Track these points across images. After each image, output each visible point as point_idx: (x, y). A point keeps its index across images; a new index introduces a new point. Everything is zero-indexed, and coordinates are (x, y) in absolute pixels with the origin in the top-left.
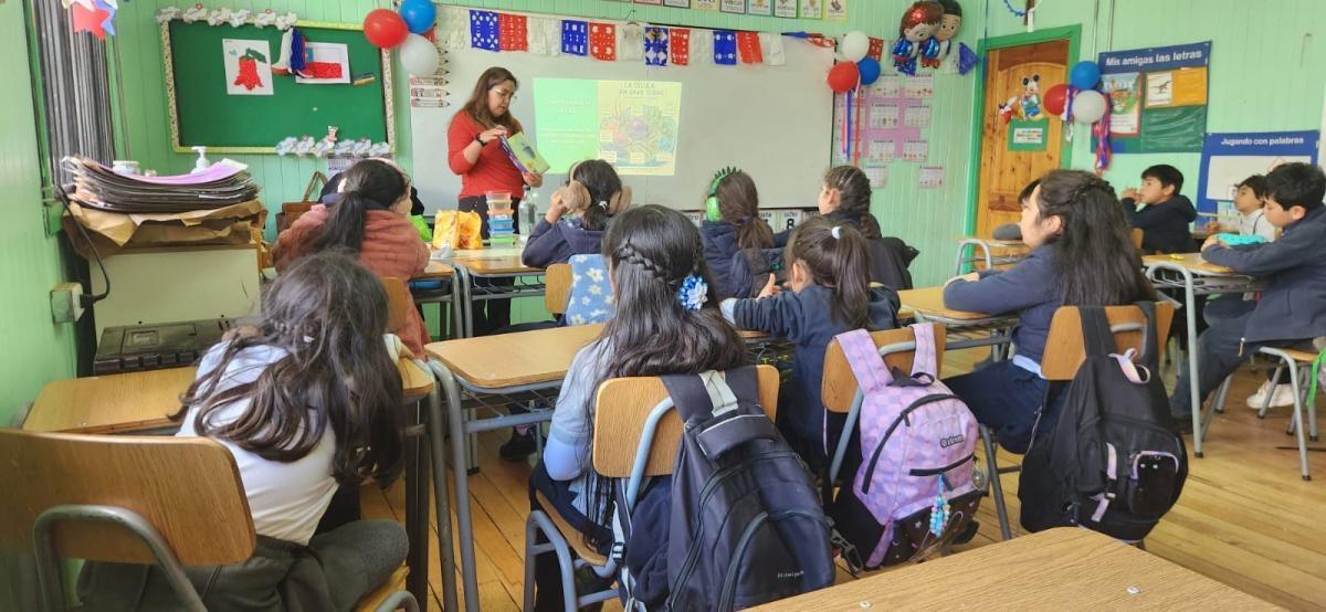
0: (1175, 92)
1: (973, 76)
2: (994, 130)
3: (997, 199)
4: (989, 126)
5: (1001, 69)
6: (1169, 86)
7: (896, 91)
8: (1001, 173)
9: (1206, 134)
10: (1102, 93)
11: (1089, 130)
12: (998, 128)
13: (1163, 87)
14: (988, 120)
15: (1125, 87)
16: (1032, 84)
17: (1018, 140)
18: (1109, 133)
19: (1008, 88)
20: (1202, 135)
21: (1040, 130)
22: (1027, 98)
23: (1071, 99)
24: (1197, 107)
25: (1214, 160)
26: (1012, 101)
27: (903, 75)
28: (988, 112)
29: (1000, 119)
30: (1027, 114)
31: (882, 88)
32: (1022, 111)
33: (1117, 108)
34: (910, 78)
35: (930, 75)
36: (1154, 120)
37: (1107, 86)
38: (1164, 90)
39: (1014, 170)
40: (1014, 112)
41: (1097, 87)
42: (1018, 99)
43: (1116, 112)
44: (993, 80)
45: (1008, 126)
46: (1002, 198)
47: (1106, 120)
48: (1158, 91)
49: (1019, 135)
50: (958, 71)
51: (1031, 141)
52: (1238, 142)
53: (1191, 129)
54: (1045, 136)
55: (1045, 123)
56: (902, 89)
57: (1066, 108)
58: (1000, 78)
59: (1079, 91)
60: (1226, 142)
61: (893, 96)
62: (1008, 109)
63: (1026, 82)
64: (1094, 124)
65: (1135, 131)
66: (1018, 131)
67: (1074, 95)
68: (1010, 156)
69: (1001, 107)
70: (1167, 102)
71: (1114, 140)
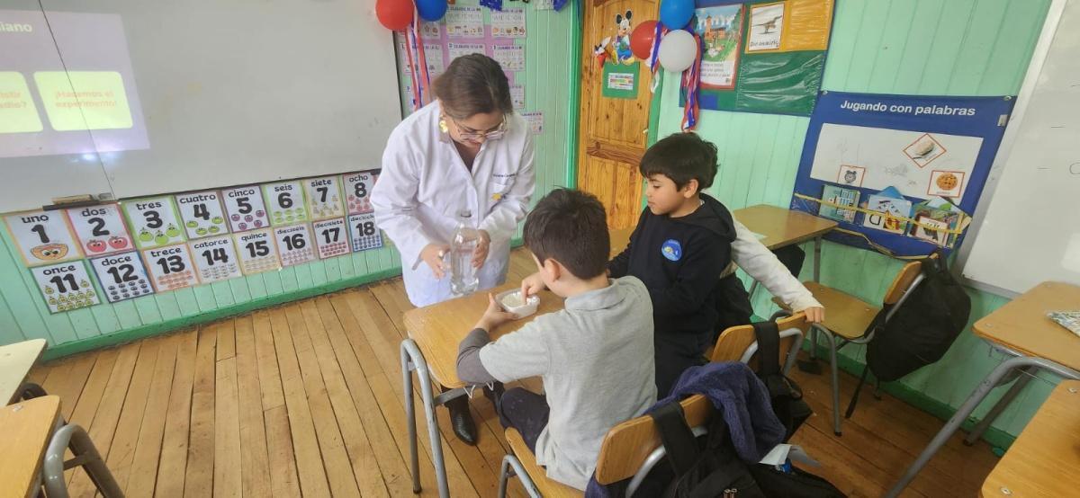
0: (784, 34)
1: (570, 13)
2: (591, 74)
3: (594, 145)
4: (586, 68)
5: (596, 5)
6: (778, 23)
7: (479, 29)
8: (597, 119)
9: (820, 93)
10: (694, 35)
11: (678, 80)
12: (595, 71)
13: (770, 24)
14: (586, 63)
15: (723, 24)
16: (625, 22)
17: (611, 85)
18: (699, 83)
19: (603, 27)
20: (815, 93)
21: (632, 75)
22: (620, 39)
23: (658, 41)
24: (816, 53)
25: (827, 129)
26: (606, 42)
27: (487, 10)
28: (585, 54)
29: (596, 63)
30: (620, 57)
31: (462, 25)
32: (615, 53)
33: (712, 52)
34: (495, 13)
35: (521, 11)
36: (755, 71)
37: (702, 24)
38: (770, 30)
39: (608, 117)
40: (607, 54)
41: (689, 26)
42: (612, 40)
43: (711, 59)
44: (589, 17)
45: (602, 70)
46: (598, 144)
47: (696, 69)
48: (763, 29)
49: (612, 80)
50: (552, 7)
51: (623, 87)
52: (864, 107)
53: (801, 85)
54: (635, 82)
55: (636, 68)
56: (487, 28)
57: (652, 51)
58: (595, 13)
59: (669, 31)
60: (846, 105)
61: (477, 35)
62: (601, 50)
63: (619, 19)
64: (685, 72)
65: (730, 84)
66: (612, 75)
67: (663, 35)
68: (605, 101)
69: (597, 49)
70: (774, 47)
71: (704, 93)
